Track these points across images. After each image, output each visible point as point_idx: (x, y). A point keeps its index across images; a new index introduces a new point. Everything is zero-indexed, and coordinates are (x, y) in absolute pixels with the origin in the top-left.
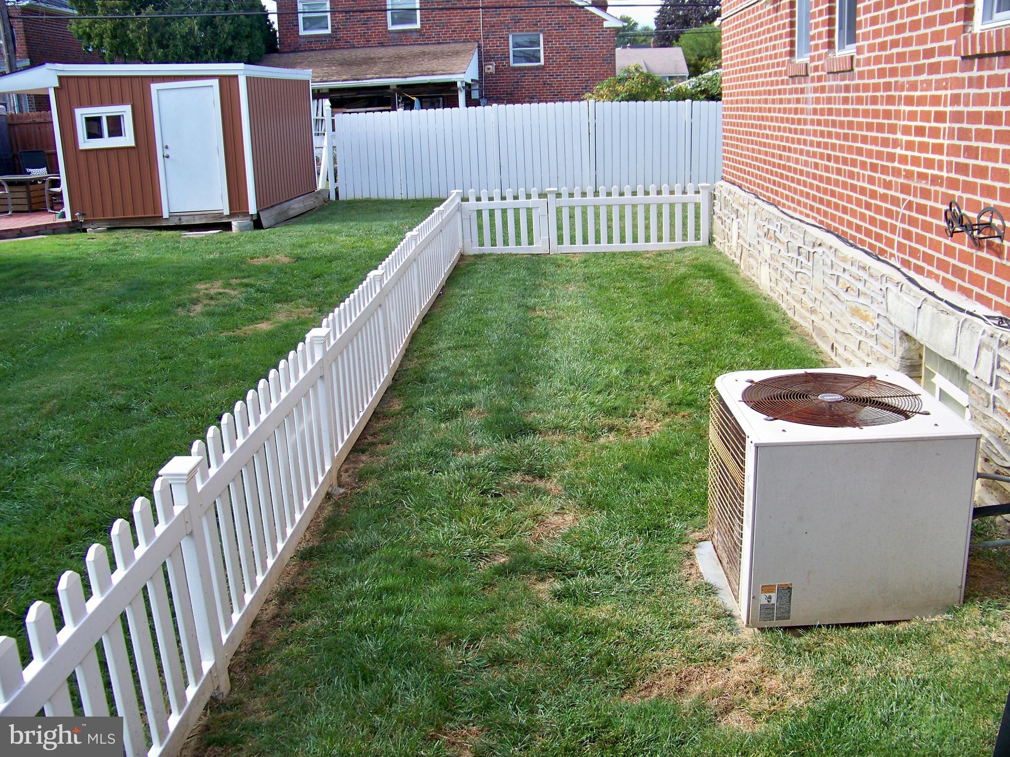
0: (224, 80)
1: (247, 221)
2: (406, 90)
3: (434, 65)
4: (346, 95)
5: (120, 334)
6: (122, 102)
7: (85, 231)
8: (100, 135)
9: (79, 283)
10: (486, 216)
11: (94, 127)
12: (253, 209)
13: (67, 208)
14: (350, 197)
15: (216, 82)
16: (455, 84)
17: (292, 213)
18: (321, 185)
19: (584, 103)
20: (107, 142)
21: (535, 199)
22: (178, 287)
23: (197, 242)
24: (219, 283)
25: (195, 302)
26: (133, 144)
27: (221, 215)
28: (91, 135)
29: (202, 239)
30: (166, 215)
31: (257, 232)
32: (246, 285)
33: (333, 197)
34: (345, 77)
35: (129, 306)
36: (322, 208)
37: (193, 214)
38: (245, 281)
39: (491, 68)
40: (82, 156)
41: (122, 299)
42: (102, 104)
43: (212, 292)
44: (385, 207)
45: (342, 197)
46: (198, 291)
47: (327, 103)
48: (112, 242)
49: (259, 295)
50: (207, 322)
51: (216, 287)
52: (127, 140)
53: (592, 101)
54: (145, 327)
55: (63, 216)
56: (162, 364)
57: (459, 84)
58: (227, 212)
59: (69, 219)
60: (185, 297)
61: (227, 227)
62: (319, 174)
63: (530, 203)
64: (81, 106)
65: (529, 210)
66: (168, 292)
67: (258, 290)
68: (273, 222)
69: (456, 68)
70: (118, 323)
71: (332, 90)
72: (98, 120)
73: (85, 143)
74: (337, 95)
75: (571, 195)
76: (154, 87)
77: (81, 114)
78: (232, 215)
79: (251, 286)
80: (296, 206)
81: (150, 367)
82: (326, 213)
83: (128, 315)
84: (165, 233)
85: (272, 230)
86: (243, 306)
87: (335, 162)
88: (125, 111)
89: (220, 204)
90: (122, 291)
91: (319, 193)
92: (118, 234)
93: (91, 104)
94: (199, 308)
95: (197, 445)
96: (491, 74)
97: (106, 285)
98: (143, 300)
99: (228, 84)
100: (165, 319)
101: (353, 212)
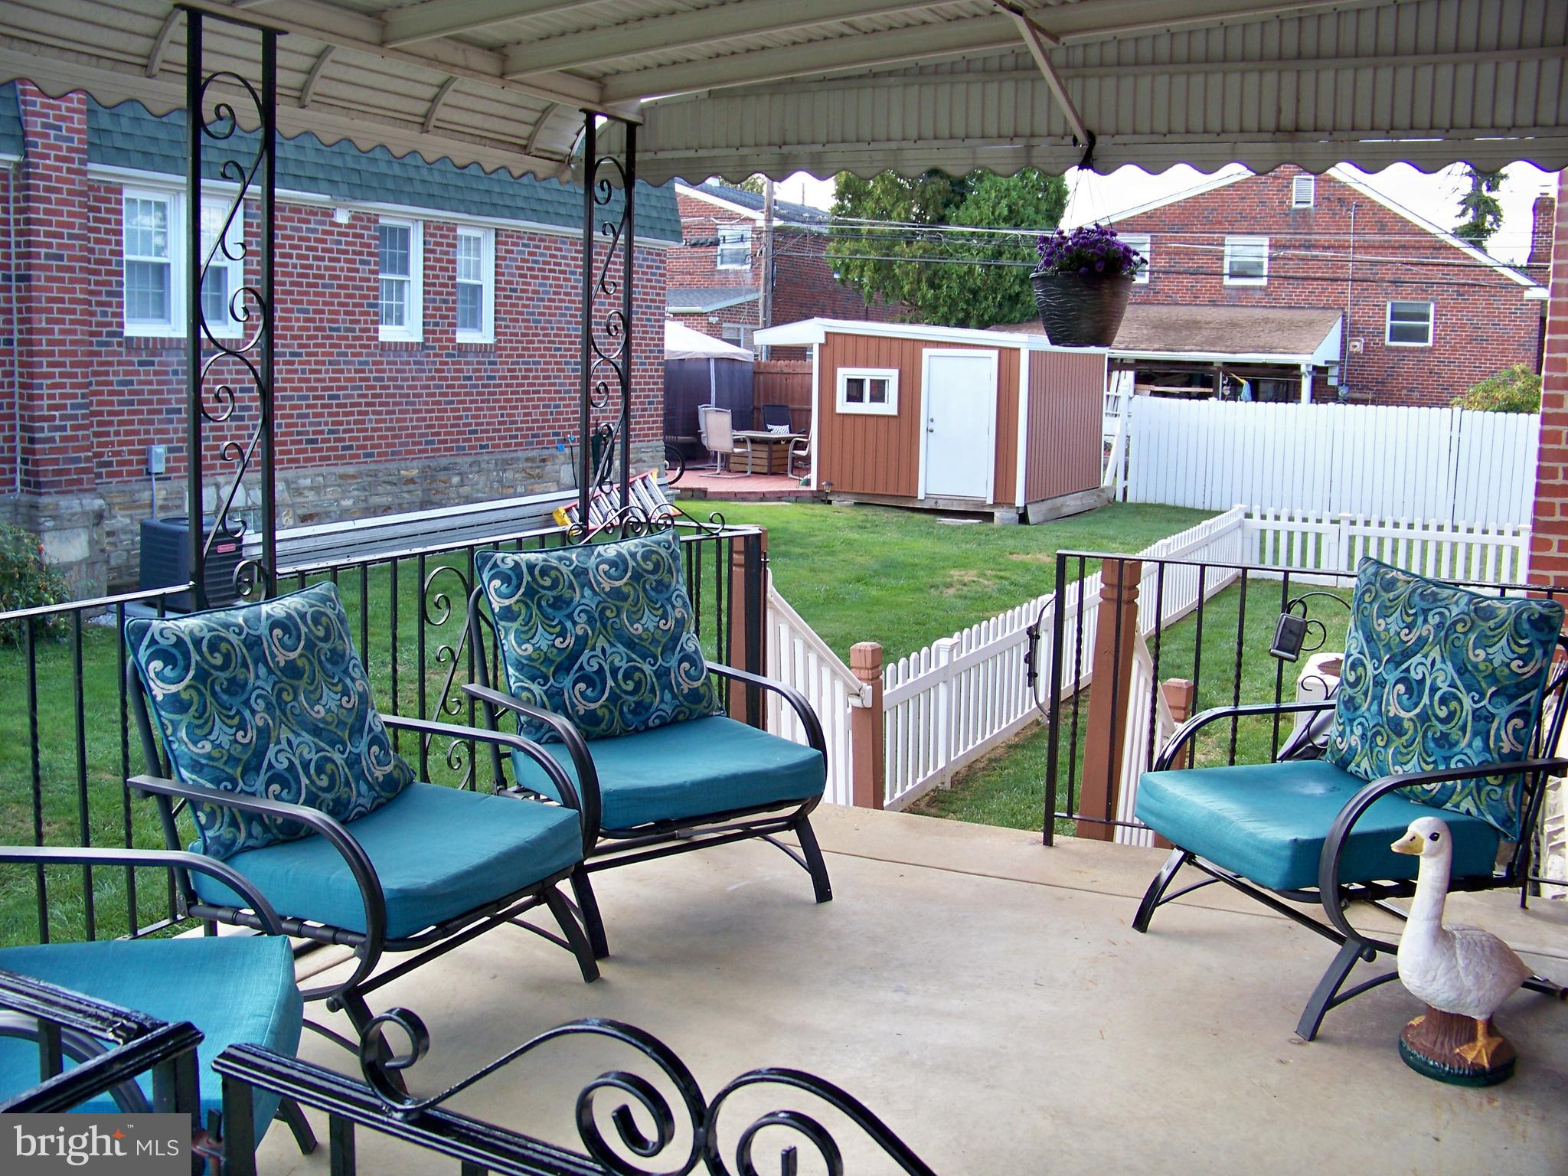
0: (1004, 352)
1: (1013, 515)
2: (1237, 369)
3: (1275, 339)
4: (1156, 369)
5: (877, 602)
6: (890, 366)
7: (830, 502)
8: (860, 399)
9: (832, 553)
10: (1269, 537)
11: (855, 390)
12: (1020, 502)
13: (813, 476)
14: (1141, 500)
15: (995, 354)
16: (1297, 367)
17: (1066, 511)
18: (1106, 481)
19: (1446, 411)
20: (867, 407)
21: (1326, 523)
22: (931, 570)
23: (954, 529)
24: (974, 572)
25: (949, 586)
26: (895, 413)
27: (983, 504)
28: (850, 398)
29: (959, 527)
30: (921, 496)
31: (1023, 527)
32: (1001, 578)
33: (1119, 498)
34: (1156, 346)
35: (883, 580)
36: (1103, 509)
37: (951, 499)
38: (1002, 574)
39: (1357, 346)
40: (837, 421)
41: (876, 574)
42: (867, 365)
43: (966, 579)
44: (1178, 516)
45: (1129, 499)
46: (951, 576)
47: (1130, 375)
48: (861, 518)
49: (1012, 588)
50: (959, 603)
51: (970, 575)
52: (889, 407)
53: (1457, 409)
54: (899, 599)
55: (808, 483)
56: (916, 628)
57: (1303, 369)
58: (990, 501)
59: (814, 487)
60: (938, 580)
61: (989, 517)
62: (1105, 466)
63: (1319, 528)
64: (844, 365)
65: (1318, 536)
66: (922, 573)
67: (1012, 584)
68: (1041, 519)
69: (1302, 345)
70: (874, 593)
71: (1139, 362)
72: (861, 382)
73: (843, 406)
74: (1144, 368)
75: (1411, 526)
76: (926, 352)
77: (843, 374)
78: (996, 504)
79: (1006, 579)
80: (1072, 503)
81: (907, 628)
82: (1106, 516)
83: (882, 587)
84: (917, 516)
85: (1039, 527)
86: (995, 595)
87: (1127, 453)
88: (891, 376)
89: (982, 490)
90: (876, 566)
91: (1103, 490)
92: (868, 512)
93: (855, 365)
94: (951, 591)
95: (957, 634)
96: (1357, 354)
97: (859, 559)
98: (897, 578)
99: (1007, 357)
100: (918, 595)
101: (1139, 518)
